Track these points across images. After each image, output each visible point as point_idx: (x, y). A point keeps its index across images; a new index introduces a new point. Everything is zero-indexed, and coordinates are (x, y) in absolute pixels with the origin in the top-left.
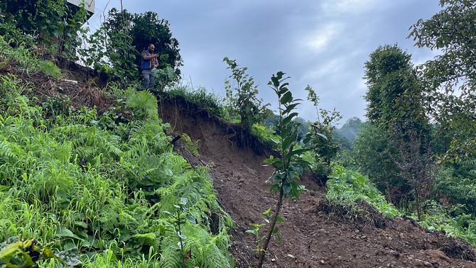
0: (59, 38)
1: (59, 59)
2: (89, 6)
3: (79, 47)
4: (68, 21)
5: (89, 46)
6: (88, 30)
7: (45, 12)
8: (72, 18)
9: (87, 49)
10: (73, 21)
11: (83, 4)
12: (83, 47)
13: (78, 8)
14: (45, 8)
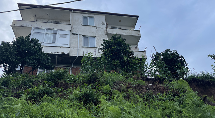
0: (139, 71)
1: (142, 78)
2: (145, 56)
3: (146, 72)
4: (140, 64)
5: (150, 70)
6: (147, 64)
7: (133, 64)
8: (141, 63)
9: (149, 71)
10: (142, 63)
11: (143, 56)
12: (148, 71)
13: (142, 58)
14: (132, 62)
